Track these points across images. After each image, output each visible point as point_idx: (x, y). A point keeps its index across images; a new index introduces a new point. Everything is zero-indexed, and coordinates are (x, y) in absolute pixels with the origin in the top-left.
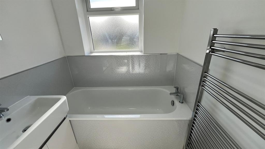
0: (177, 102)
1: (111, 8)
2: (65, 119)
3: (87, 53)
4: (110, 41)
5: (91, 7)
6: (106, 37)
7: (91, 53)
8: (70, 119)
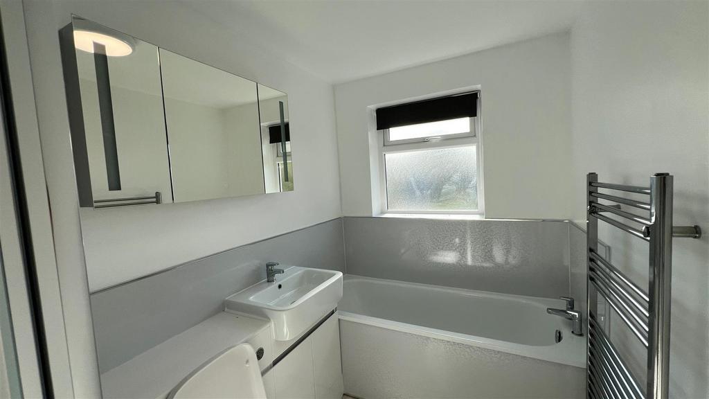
0: (566, 333)
1: (424, 138)
2: (333, 313)
3: (375, 212)
4: (418, 193)
5: (391, 140)
6: (412, 186)
7: (383, 213)
8: (341, 317)
